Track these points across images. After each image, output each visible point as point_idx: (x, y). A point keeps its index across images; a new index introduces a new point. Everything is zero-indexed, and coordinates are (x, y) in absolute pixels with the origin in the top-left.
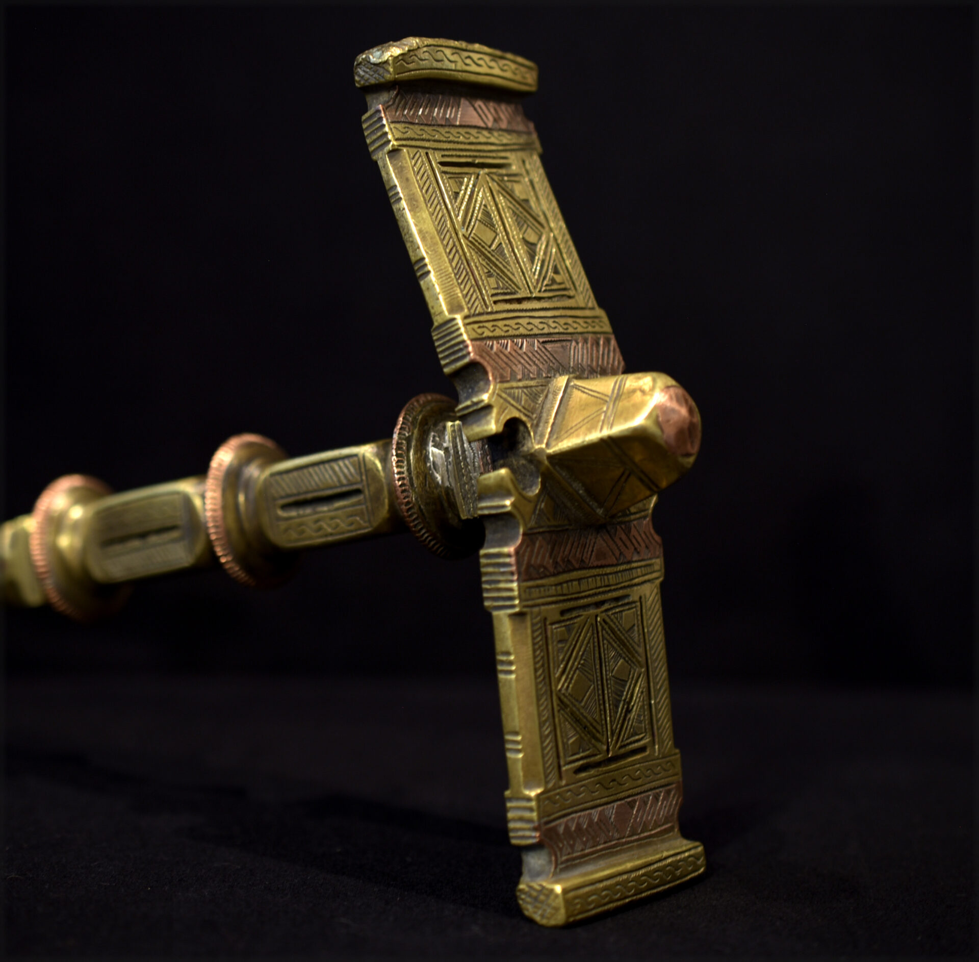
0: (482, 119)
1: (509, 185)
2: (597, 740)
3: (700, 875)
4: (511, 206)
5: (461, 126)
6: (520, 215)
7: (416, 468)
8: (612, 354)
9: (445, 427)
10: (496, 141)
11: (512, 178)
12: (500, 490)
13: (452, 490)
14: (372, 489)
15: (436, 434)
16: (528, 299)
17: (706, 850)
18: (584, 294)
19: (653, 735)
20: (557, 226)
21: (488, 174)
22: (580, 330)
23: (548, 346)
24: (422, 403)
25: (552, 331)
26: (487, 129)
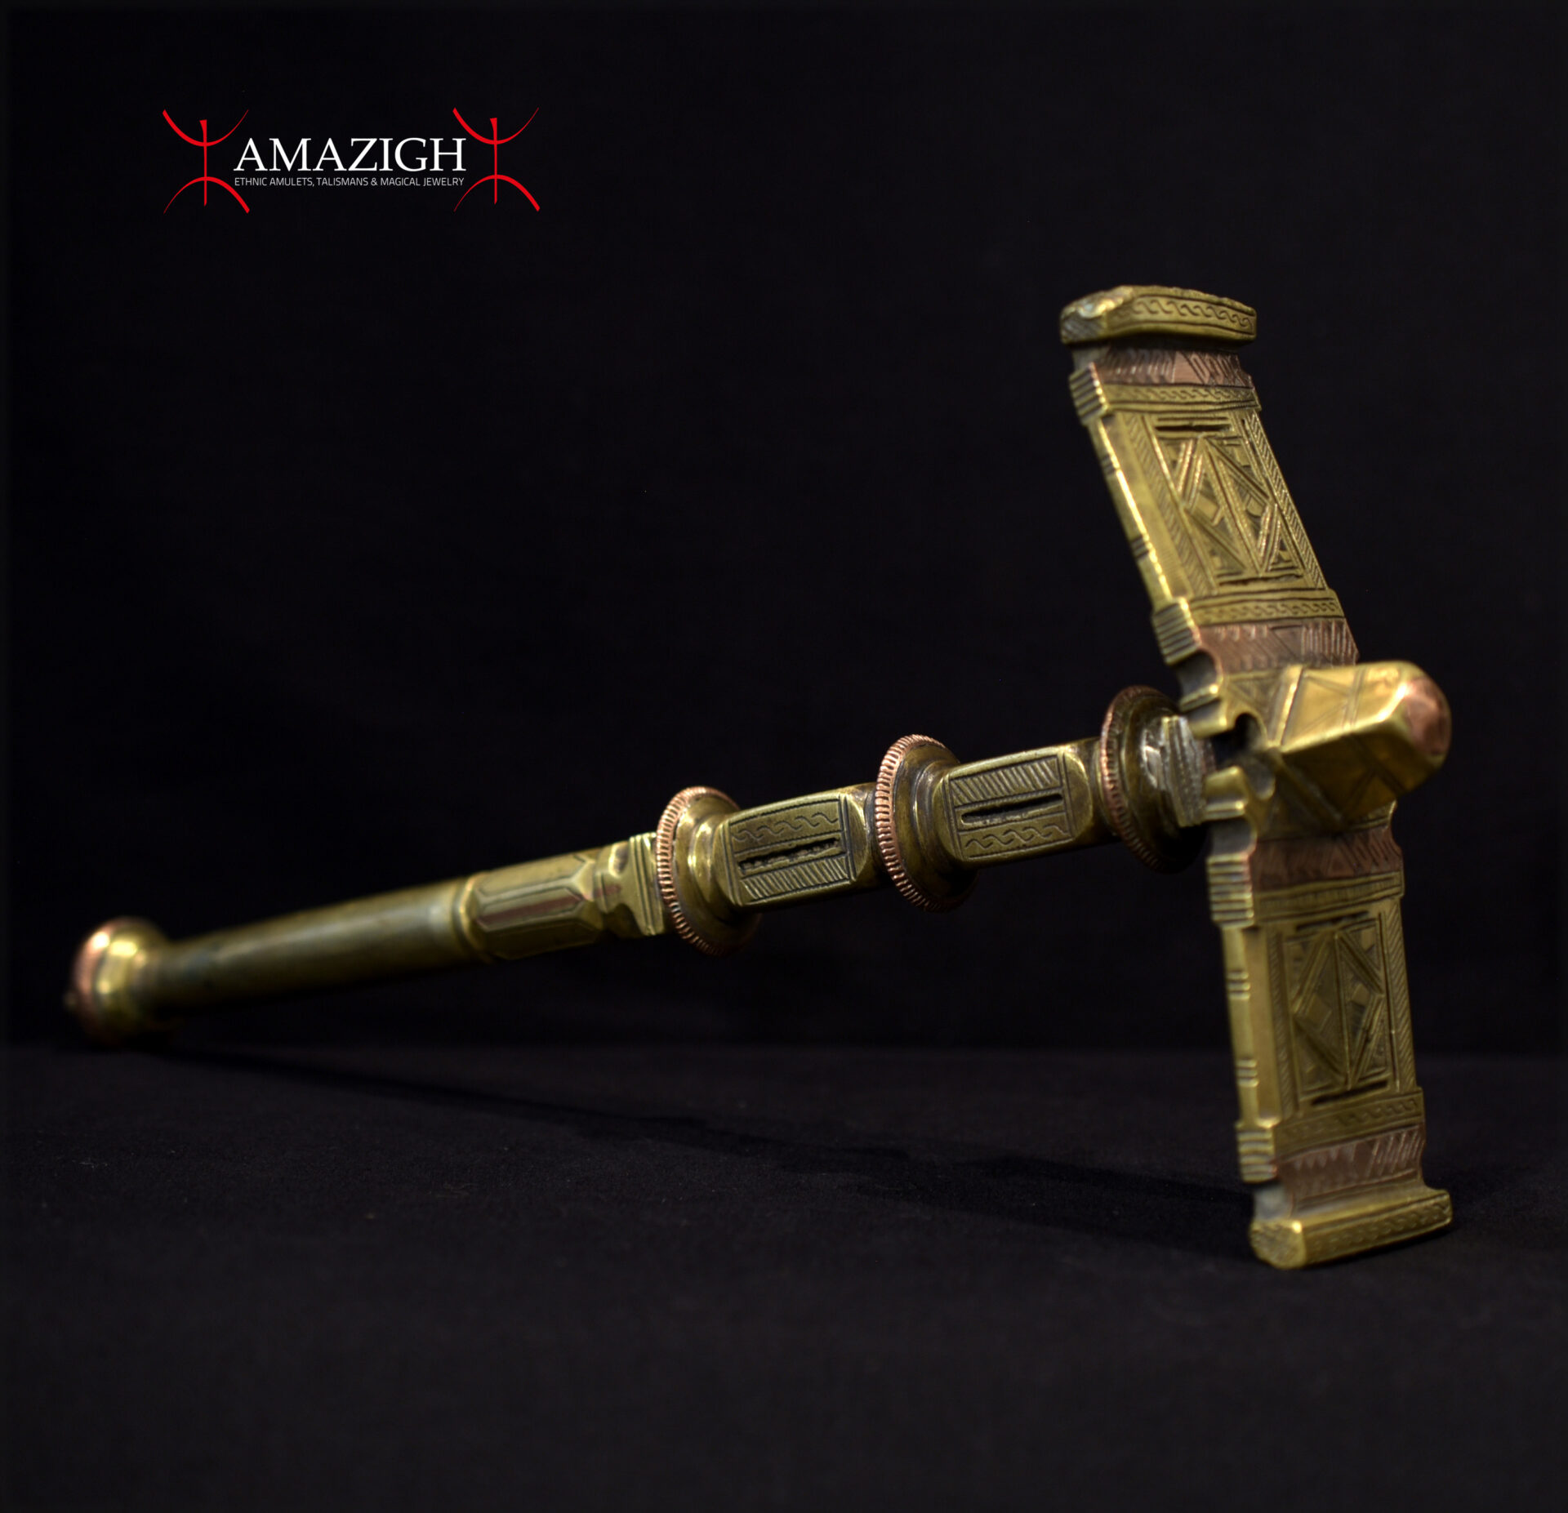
0: (1198, 375)
1: (1229, 449)
2: (1336, 1070)
3: (1446, 1226)
4: (1232, 474)
5: (1176, 384)
6: (1243, 484)
7: (1128, 770)
8: (1344, 641)
9: (1159, 724)
10: (1214, 400)
11: (1233, 442)
12: (1231, 792)
13: (1169, 794)
14: (1074, 794)
15: (1150, 732)
16: (1254, 580)
17: (1452, 1197)
18: (1313, 573)
19: (1394, 1069)
20: (1281, 493)
21: (1207, 438)
22: (1310, 613)
23: (1279, 633)
24: (1134, 694)
25: (1281, 615)
26: (1203, 385)
